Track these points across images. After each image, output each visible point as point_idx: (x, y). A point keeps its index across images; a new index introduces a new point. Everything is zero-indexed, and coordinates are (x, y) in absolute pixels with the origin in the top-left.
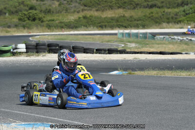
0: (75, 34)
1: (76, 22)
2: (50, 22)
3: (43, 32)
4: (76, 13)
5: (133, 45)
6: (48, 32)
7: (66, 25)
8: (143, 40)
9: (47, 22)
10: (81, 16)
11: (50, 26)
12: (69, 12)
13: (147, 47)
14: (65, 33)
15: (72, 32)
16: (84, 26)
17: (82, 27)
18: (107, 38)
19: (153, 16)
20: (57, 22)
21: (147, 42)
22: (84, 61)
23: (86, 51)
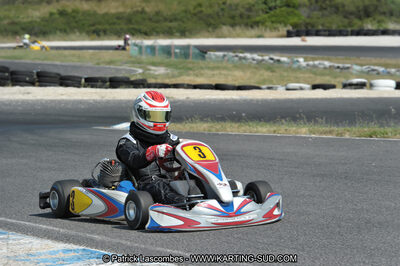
1: (43, 23)
4: (44, 4)
5: (161, 70)
7: (23, 29)
8: (181, 60)
10: (55, 11)
12: (30, 3)
13: (188, 75)
16: (61, 30)
17: (58, 32)
18: (107, 55)
19: (201, 12)
20: (6, 22)
21: (190, 66)
22: (60, 102)
23: (64, 81)
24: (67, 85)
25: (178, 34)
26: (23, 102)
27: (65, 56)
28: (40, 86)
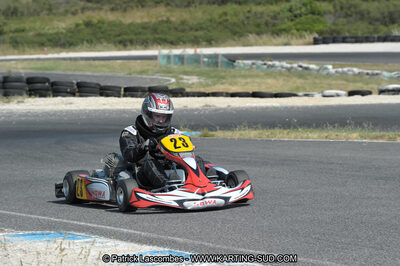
0: (70, 59)
1: (70, 34)
2: (16, 34)
3: (5, 54)
4: (69, 15)
5: (194, 79)
6: (14, 54)
7: (50, 40)
8: (212, 69)
9: (11, 35)
10: (81, 22)
11: (17, 42)
12: (55, 14)
13: (222, 84)
14: (50, 56)
15: (64, 55)
16: (87, 41)
17: (85, 42)
18: (137, 65)
19: (227, 20)
20: (31, 33)
21: (223, 74)
22: (104, 111)
23: (104, 91)
24: (107, 96)
25: (204, 43)
26: (67, 112)
27: (96, 67)
28: (81, 96)
